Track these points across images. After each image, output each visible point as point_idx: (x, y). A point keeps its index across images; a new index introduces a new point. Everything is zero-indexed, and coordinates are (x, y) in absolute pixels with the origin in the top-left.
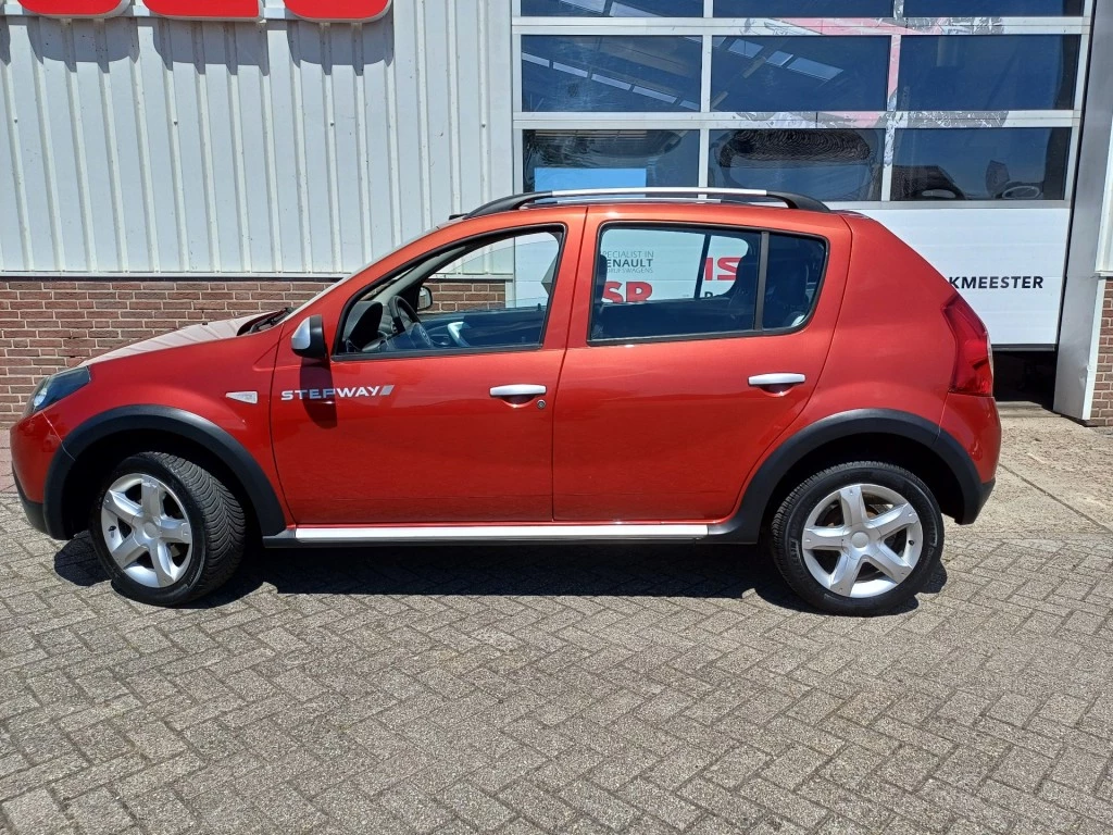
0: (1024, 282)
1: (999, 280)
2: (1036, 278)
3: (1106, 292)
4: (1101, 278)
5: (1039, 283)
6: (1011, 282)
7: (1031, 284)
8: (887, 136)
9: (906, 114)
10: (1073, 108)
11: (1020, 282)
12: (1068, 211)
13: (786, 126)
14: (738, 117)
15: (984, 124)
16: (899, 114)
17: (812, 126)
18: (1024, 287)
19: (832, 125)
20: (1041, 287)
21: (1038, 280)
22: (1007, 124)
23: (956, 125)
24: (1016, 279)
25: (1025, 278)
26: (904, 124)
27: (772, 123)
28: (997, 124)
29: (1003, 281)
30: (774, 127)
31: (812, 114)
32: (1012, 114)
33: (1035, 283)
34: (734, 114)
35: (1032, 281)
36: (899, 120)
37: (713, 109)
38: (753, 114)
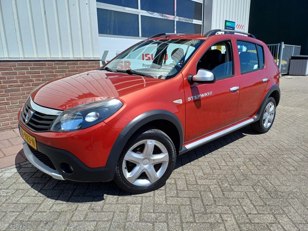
8: (175, 23)
10: (202, 20)
13: (156, 17)
14: (147, 13)
16: (177, 17)
17: (162, 17)
19: (165, 18)
31: (161, 14)
32: (194, 20)
34: (146, 11)
36: (177, 19)
37: (141, 9)
38: (150, 12)
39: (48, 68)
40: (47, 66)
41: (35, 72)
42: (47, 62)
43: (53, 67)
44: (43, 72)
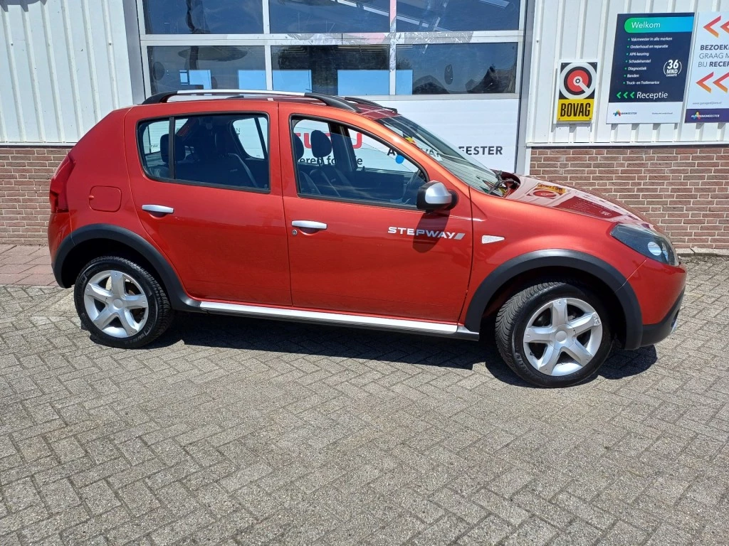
0: (490, 150)
1: (472, 149)
2: (497, 147)
3: (532, 158)
4: (528, 147)
5: (500, 151)
6: (481, 150)
7: (495, 152)
8: (391, 50)
9: (403, 34)
10: (518, 29)
11: (487, 150)
12: (518, 100)
13: (321, 43)
14: (289, 37)
15: (457, 41)
16: (398, 34)
17: (339, 43)
18: (489, 153)
19: (353, 42)
20: (501, 153)
21: (499, 149)
22: (473, 41)
23: (438, 42)
24: (484, 148)
25: (490, 147)
26: (402, 41)
27: (312, 41)
28: (466, 41)
29: (475, 149)
30: (314, 44)
31: (339, 35)
32: (476, 33)
33: (497, 150)
34: (286, 35)
35: (495, 149)
36: (399, 38)
37: (272, 31)
38: (299, 34)
39: (38, 158)
40: (36, 155)
41: (18, 163)
42: (35, 149)
43: (44, 157)
44: (30, 164)
